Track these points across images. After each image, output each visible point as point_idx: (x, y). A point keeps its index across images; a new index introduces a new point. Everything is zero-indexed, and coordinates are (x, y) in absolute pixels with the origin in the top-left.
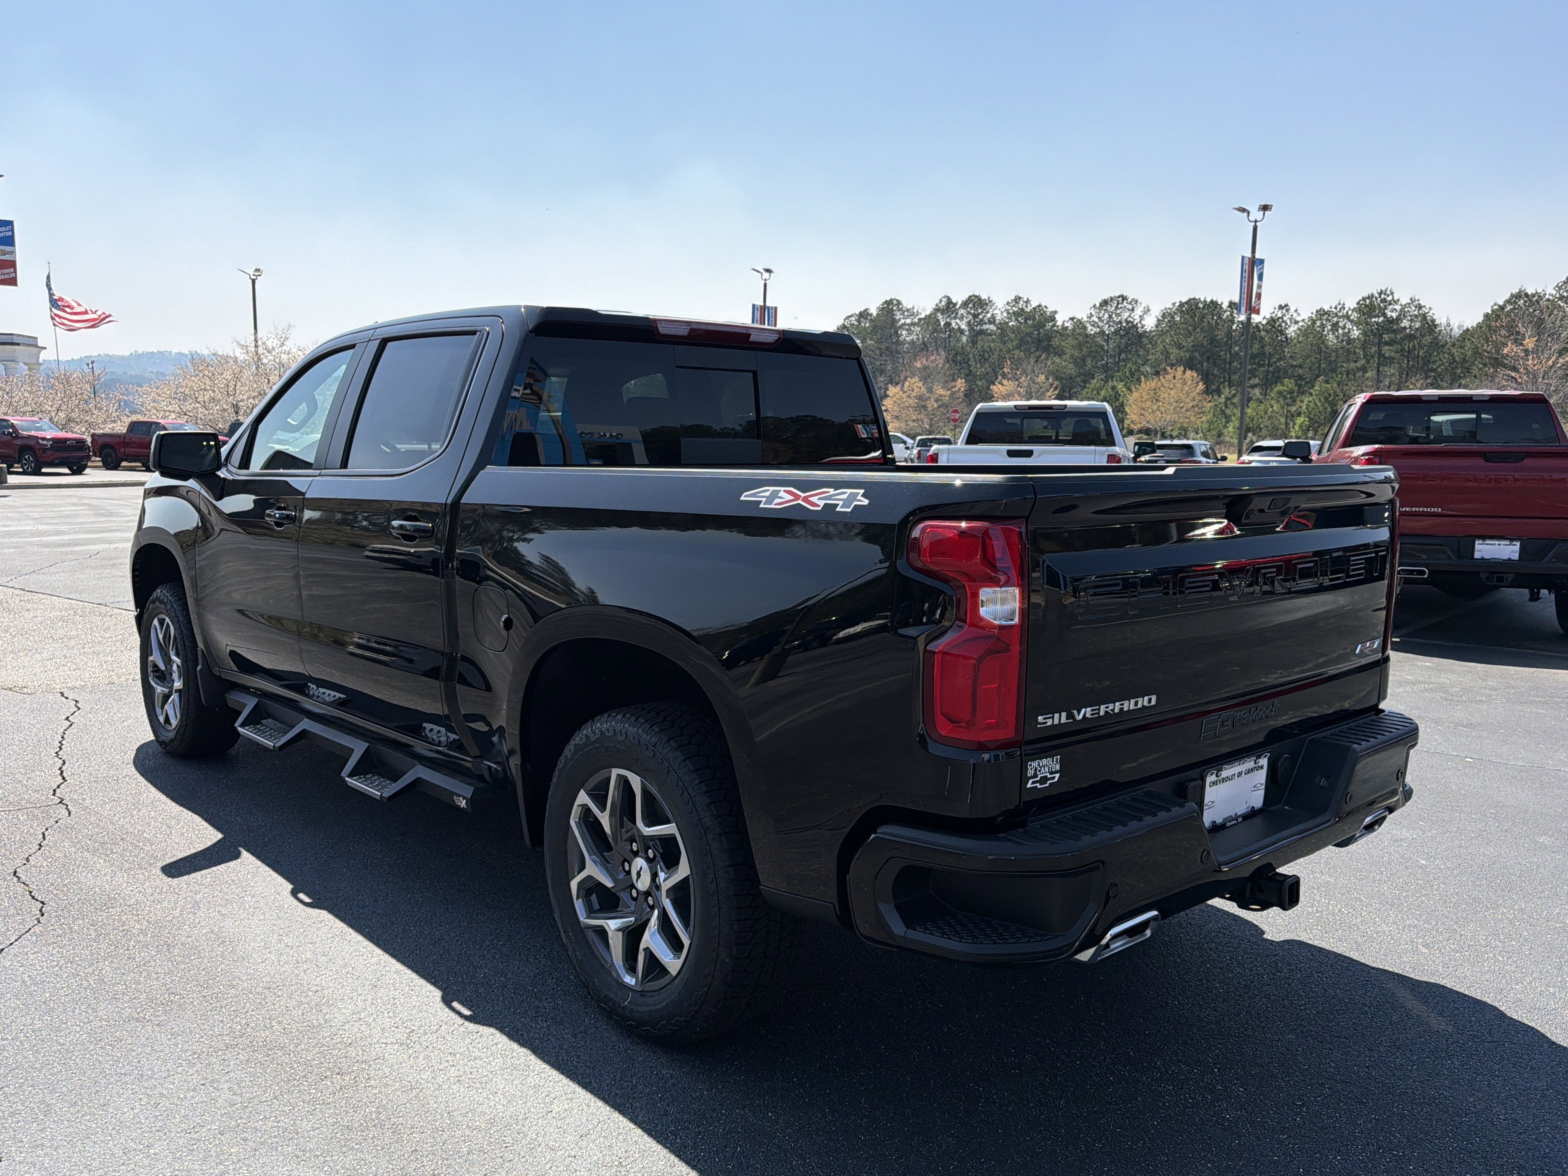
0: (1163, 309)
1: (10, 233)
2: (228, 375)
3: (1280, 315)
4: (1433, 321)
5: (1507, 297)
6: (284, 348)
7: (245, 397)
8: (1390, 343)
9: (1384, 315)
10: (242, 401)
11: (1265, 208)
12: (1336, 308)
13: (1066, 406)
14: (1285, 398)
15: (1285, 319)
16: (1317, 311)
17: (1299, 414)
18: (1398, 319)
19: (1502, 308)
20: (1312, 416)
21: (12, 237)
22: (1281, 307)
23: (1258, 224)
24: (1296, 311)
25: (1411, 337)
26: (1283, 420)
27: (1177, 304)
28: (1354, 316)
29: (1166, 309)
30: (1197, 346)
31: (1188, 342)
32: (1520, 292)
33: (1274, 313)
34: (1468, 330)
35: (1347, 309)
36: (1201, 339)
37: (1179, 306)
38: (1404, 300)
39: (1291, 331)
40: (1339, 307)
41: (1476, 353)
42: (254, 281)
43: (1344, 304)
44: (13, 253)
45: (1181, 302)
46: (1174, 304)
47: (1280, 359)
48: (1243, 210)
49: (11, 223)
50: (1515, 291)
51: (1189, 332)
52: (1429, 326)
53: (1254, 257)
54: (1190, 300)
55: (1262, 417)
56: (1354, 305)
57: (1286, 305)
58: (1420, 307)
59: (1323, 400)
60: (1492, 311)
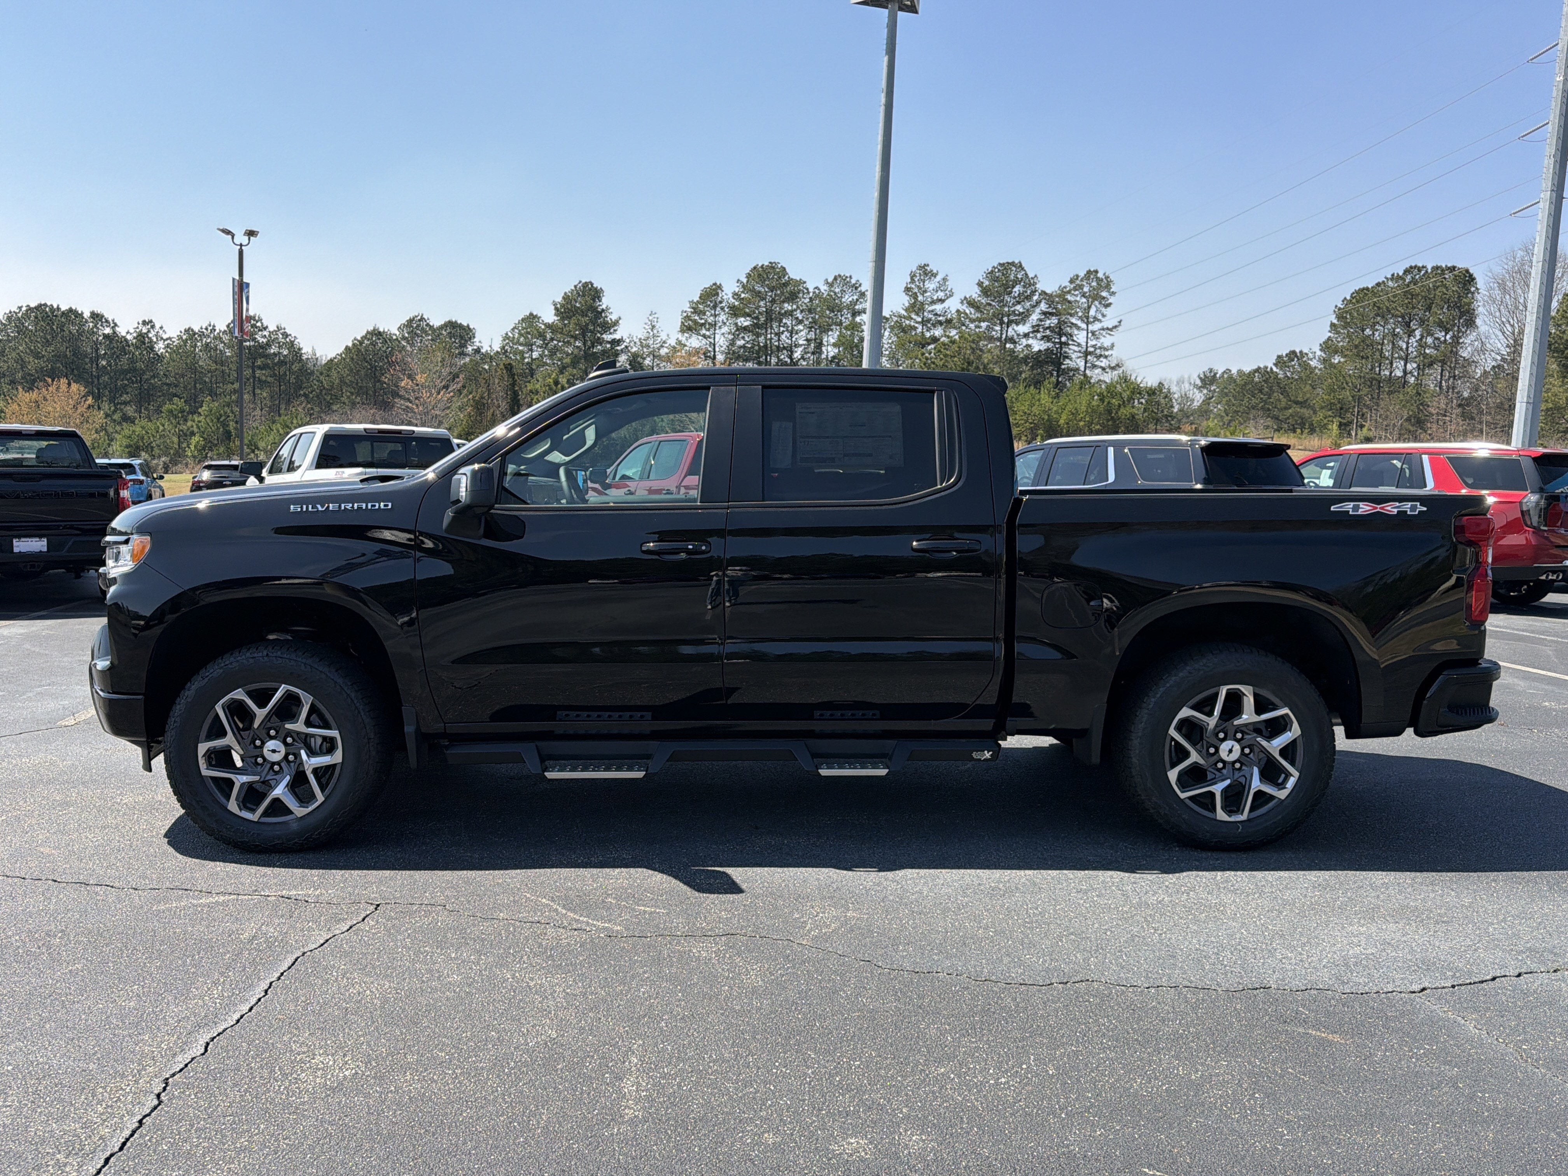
0: (8, 312)
3: (145, 331)
4: (300, 349)
5: (364, 333)
8: (263, 367)
9: (254, 339)
11: (251, 234)
12: (206, 329)
13: (414, 432)
14: (176, 417)
15: (150, 335)
16: (185, 331)
17: (193, 434)
18: (268, 345)
19: (361, 343)
20: (205, 436)
22: (144, 323)
23: (243, 248)
24: (161, 328)
25: (282, 363)
26: (175, 439)
27: (24, 309)
28: (226, 338)
29: (10, 312)
30: (59, 357)
31: (48, 352)
32: (374, 330)
33: (138, 328)
34: (331, 360)
35: (217, 331)
36: (63, 349)
37: (27, 311)
38: (272, 328)
39: (160, 347)
40: (210, 328)
41: (342, 381)
43: (214, 326)
45: (28, 306)
46: (20, 308)
47: (154, 377)
48: (227, 232)
50: (371, 328)
51: (48, 341)
52: (296, 352)
53: (242, 280)
54: (40, 305)
55: (153, 436)
56: (224, 328)
57: (151, 321)
58: (286, 335)
59: (215, 420)
60: (354, 344)
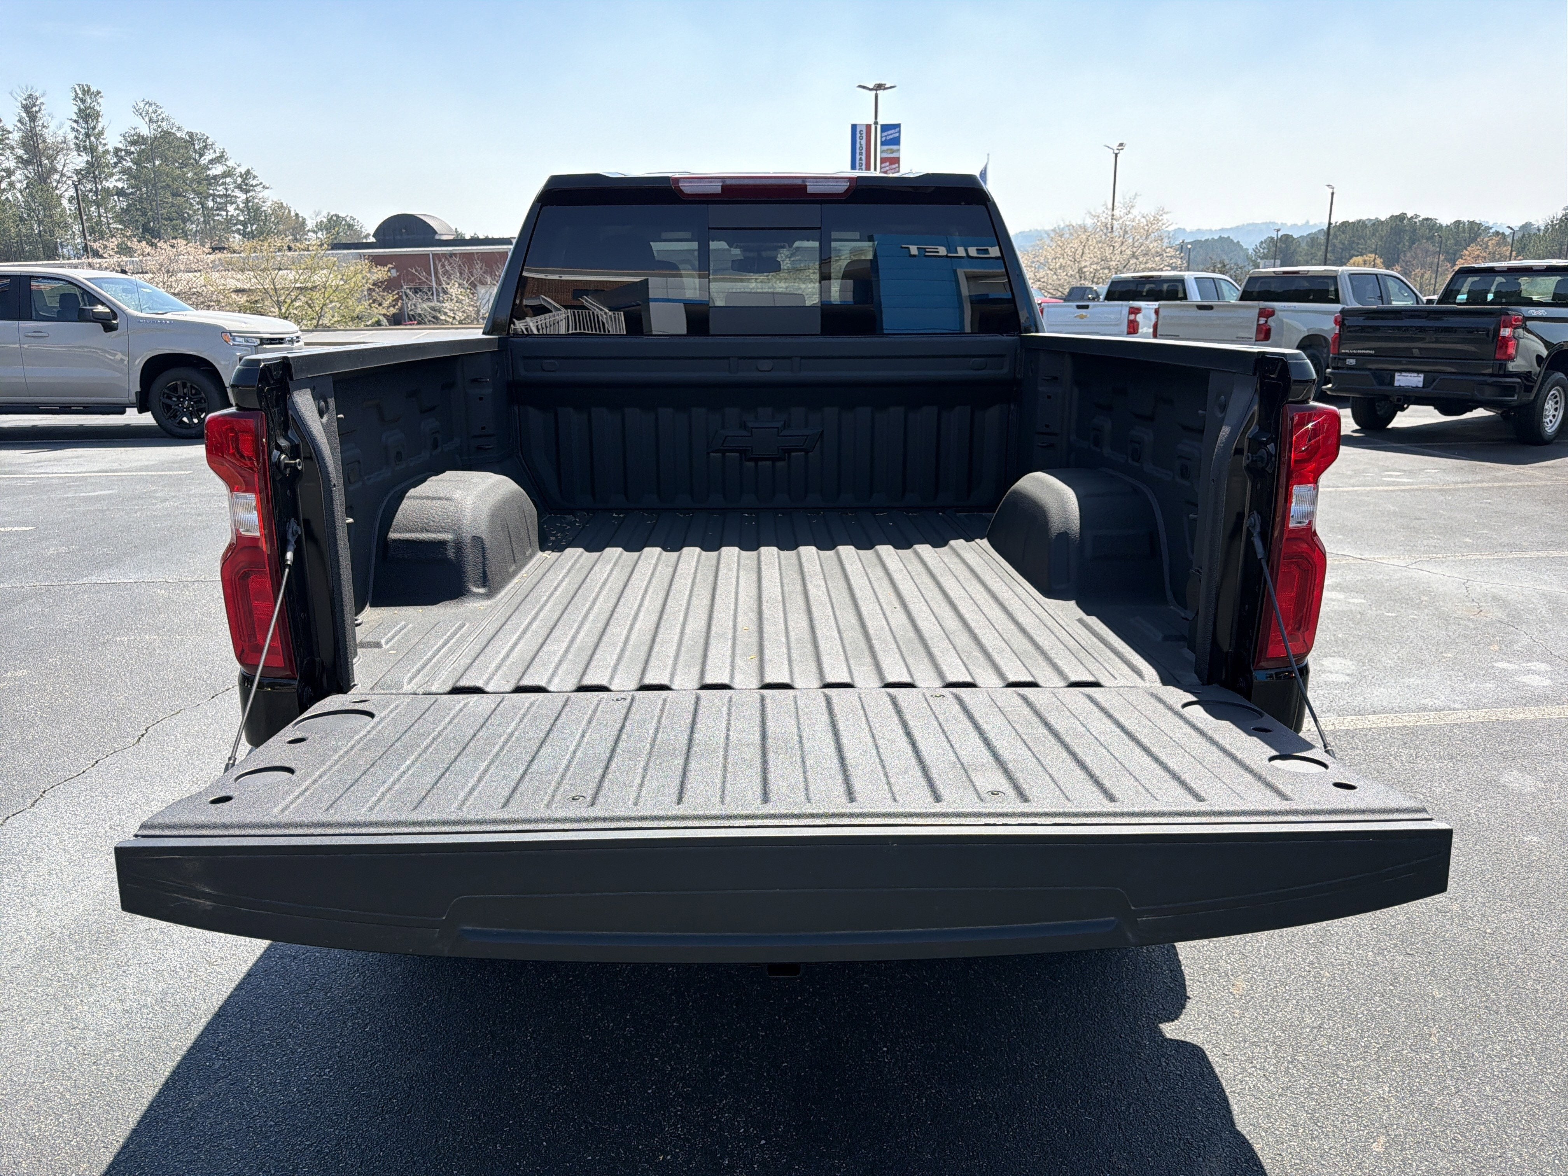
1: (897, 135)
2: (1075, 244)
6: (1130, 216)
7: (1088, 263)
10: (1085, 267)
21: (899, 138)
42: (1116, 155)
44: (898, 150)
49: (898, 126)
